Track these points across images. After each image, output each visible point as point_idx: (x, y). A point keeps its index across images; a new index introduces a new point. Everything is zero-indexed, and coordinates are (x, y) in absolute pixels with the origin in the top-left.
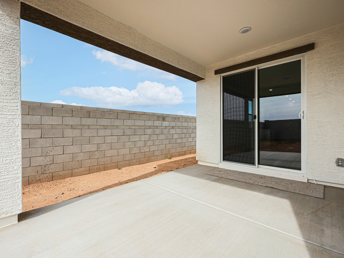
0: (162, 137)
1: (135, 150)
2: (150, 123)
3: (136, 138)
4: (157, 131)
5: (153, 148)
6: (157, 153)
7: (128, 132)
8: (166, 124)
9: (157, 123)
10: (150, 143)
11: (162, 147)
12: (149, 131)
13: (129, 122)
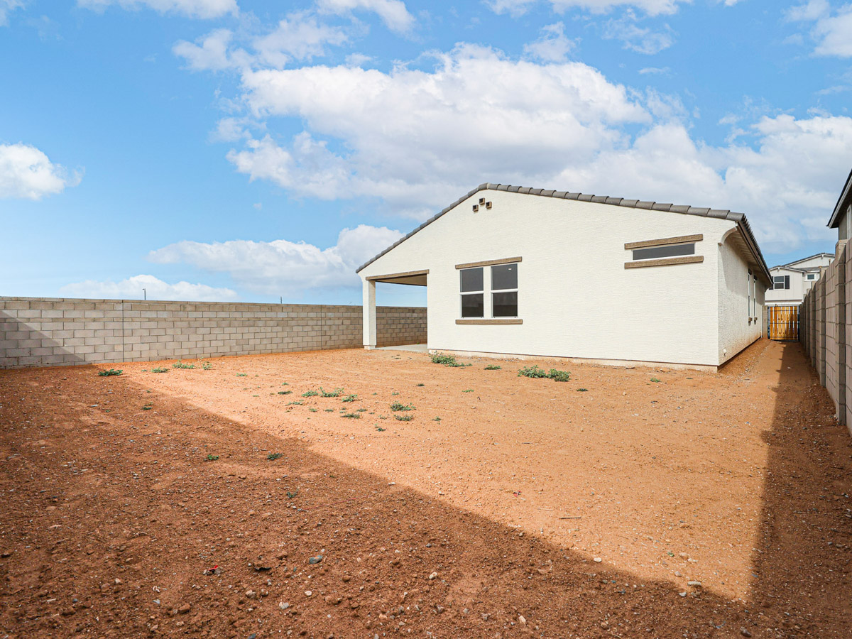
0: (412, 326)
1: (394, 335)
2: (403, 315)
3: (394, 326)
4: (409, 321)
5: (406, 334)
6: (408, 339)
7: (390, 322)
8: (415, 315)
9: (408, 315)
10: (403, 330)
11: (412, 334)
12: (403, 321)
13: (390, 315)
